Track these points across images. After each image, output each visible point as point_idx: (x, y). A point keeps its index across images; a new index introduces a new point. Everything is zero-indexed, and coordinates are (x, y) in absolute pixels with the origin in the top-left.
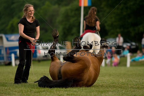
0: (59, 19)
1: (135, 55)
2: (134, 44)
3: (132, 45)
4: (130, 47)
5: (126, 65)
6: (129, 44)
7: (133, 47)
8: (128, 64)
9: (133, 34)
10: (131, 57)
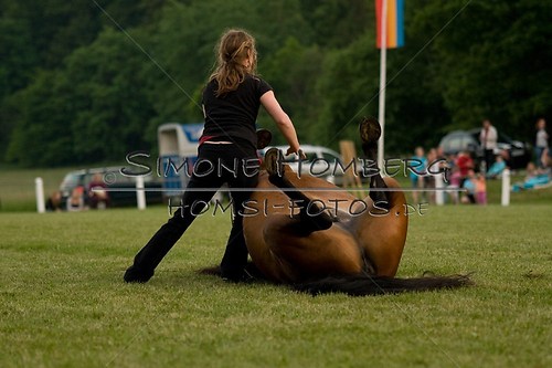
0: (322, 81)
1: (522, 173)
2: (519, 144)
3: (514, 147)
4: (509, 152)
5: (498, 201)
6: (506, 147)
7: (516, 153)
8: (506, 199)
9: (515, 119)
10: (513, 180)
